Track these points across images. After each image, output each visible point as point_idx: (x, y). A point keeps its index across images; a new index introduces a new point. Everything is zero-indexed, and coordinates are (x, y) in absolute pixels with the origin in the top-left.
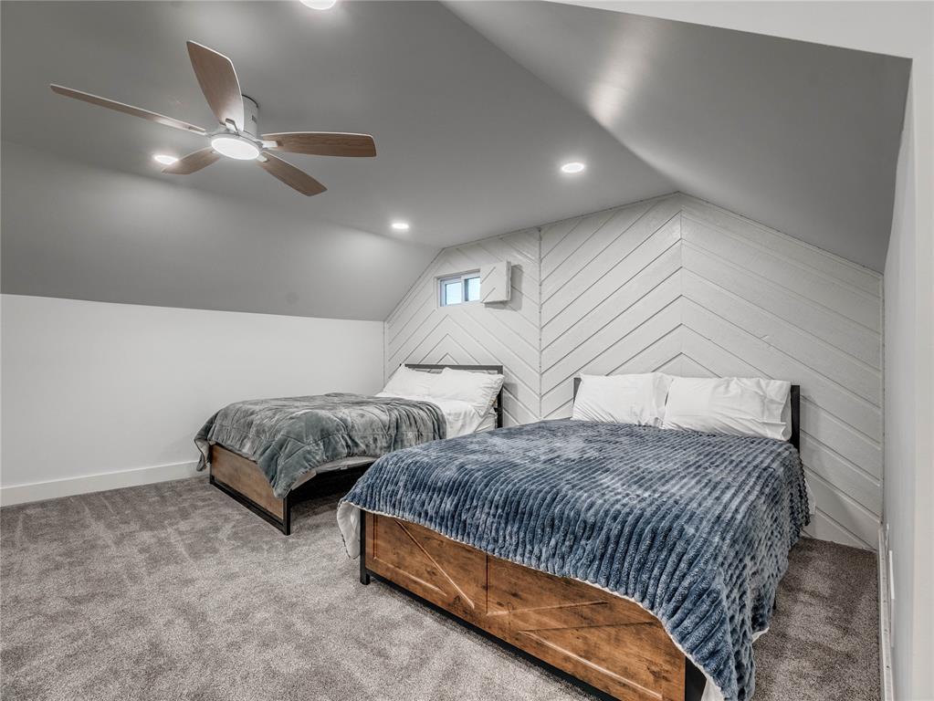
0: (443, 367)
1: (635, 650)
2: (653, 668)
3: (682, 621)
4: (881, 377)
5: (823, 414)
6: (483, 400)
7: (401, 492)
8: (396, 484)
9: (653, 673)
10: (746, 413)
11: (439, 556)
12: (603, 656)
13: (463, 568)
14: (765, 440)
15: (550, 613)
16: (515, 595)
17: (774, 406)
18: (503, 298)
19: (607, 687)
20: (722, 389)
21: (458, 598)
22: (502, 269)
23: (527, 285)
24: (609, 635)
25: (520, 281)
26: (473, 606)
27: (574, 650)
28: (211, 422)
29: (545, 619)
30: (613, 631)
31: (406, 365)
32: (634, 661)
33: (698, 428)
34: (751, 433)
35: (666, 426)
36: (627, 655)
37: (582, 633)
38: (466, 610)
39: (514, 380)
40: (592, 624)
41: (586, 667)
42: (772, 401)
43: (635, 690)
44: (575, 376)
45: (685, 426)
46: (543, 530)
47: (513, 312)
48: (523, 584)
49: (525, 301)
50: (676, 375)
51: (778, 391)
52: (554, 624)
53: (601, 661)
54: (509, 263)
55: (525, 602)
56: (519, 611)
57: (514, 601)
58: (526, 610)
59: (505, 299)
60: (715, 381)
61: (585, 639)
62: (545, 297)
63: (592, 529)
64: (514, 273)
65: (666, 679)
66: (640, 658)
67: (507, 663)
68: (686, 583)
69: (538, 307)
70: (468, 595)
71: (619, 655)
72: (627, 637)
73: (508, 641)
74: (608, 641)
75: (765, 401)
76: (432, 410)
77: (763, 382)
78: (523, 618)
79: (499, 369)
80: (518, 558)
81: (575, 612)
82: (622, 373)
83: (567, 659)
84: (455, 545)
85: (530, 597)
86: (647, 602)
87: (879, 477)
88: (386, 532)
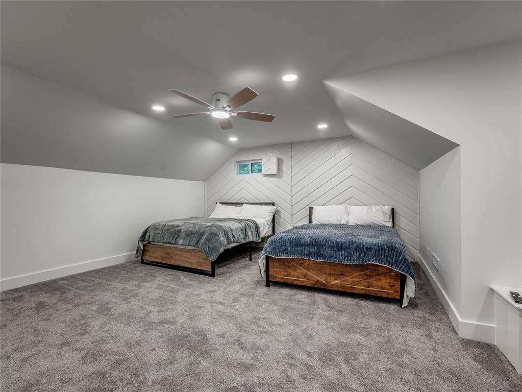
0: (242, 204)
1: (384, 281)
2: (390, 284)
3: (401, 267)
4: (418, 204)
5: (402, 218)
6: (269, 218)
7: (289, 248)
8: (286, 246)
9: (390, 286)
10: (379, 218)
11: (308, 269)
12: (374, 285)
13: (320, 270)
14: (384, 226)
15: (356, 277)
16: (342, 275)
17: (387, 215)
18: (275, 172)
19: (376, 294)
20: (370, 209)
21: (318, 281)
22: (275, 160)
23: (286, 168)
24: (376, 279)
25: (282, 166)
26: (324, 282)
27: (364, 286)
28: (146, 232)
29: (355, 279)
30: (377, 277)
31: (220, 203)
32: (384, 284)
33: (363, 224)
34: (381, 225)
35: (351, 223)
36: (382, 283)
37: (367, 280)
38: (322, 284)
39: (279, 209)
40: (371, 277)
41: (369, 290)
42: (386, 214)
43: (385, 292)
44: (309, 206)
45: (358, 224)
46: (353, 252)
47: (279, 179)
48: (345, 270)
49: (284, 174)
50: (352, 205)
51: (388, 209)
52: (358, 280)
53: (373, 287)
54: (277, 158)
55: (346, 276)
56: (344, 279)
57: (341, 277)
58: (347, 278)
59: (276, 173)
60: (366, 208)
61: (368, 282)
62: (293, 173)
63: (370, 249)
64: (280, 162)
65: (394, 286)
66: (386, 283)
67: (339, 297)
68: (400, 258)
69: (290, 177)
70: (322, 279)
71: (380, 284)
72: (382, 278)
73: (340, 290)
74: (376, 281)
75: (385, 214)
76: (254, 222)
77: (383, 207)
78: (346, 281)
79: (273, 204)
80: (346, 261)
81: (365, 274)
82: (329, 205)
83: (362, 289)
84: (316, 263)
85: (347, 274)
86: (390, 265)
87: (418, 237)
88: (280, 265)
